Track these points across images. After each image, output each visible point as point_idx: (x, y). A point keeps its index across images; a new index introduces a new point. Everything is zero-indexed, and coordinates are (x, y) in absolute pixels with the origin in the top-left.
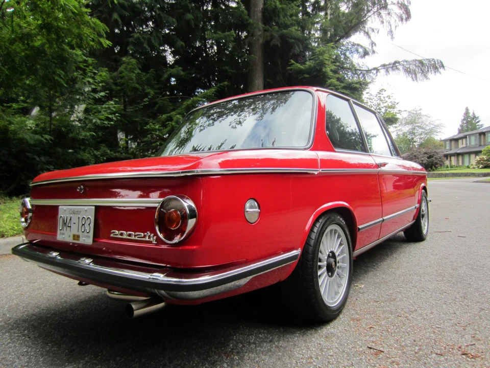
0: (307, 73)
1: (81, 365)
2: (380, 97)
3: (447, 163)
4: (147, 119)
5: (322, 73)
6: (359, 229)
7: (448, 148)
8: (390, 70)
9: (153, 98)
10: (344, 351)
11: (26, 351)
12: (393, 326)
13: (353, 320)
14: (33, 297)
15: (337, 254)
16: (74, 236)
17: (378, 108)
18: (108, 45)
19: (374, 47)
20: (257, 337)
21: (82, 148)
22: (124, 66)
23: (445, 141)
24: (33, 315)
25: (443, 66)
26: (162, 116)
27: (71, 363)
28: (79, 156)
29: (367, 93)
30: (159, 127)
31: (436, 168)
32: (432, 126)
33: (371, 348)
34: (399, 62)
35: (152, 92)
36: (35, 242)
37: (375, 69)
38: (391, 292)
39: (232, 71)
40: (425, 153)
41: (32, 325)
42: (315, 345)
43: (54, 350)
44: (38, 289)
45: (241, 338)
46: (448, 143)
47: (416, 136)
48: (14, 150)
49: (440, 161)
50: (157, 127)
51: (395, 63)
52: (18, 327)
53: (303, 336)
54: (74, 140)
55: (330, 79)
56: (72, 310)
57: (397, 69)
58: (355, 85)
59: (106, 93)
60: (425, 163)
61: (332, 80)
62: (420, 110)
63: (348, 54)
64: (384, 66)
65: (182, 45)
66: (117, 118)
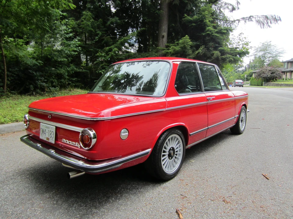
0: (194, 22)
1: (51, 194)
2: (240, 38)
3: (284, 76)
4: (97, 49)
5: (203, 23)
6: (190, 135)
7: (286, 67)
8: (247, 21)
9: (101, 36)
10: (169, 196)
11: (28, 186)
12: (198, 185)
13: (180, 180)
14: (32, 158)
15: (175, 148)
16: (47, 138)
17: (238, 45)
18: (74, 8)
19: (239, 5)
20: (131, 186)
21: (61, 66)
22: (84, 17)
23: (284, 62)
24: (32, 167)
25: (280, 20)
26: (106, 47)
27: (47, 193)
28: (59, 72)
29: (232, 35)
30: (104, 54)
31: (276, 80)
32: (277, 53)
33: (182, 195)
34: (253, 17)
35: (100, 33)
36: (31, 135)
37: (237, 20)
38: (206, 165)
39: (148, 20)
40: (270, 71)
41: (31, 173)
42: (156, 192)
43: (40, 186)
44: (34, 153)
45: (124, 186)
46: (286, 64)
47: (266, 59)
48: (22, 68)
49: (279, 76)
50: (103, 55)
51: (250, 17)
52: (24, 174)
53: (153, 187)
54: (56, 61)
55: (208, 26)
56: (49, 166)
57: (252, 20)
58: (224, 31)
59: (73, 34)
60: (269, 77)
61: (209, 27)
62: (270, 42)
63: (222, 9)
64: (243, 18)
65: (119, 3)
66: (79, 50)
